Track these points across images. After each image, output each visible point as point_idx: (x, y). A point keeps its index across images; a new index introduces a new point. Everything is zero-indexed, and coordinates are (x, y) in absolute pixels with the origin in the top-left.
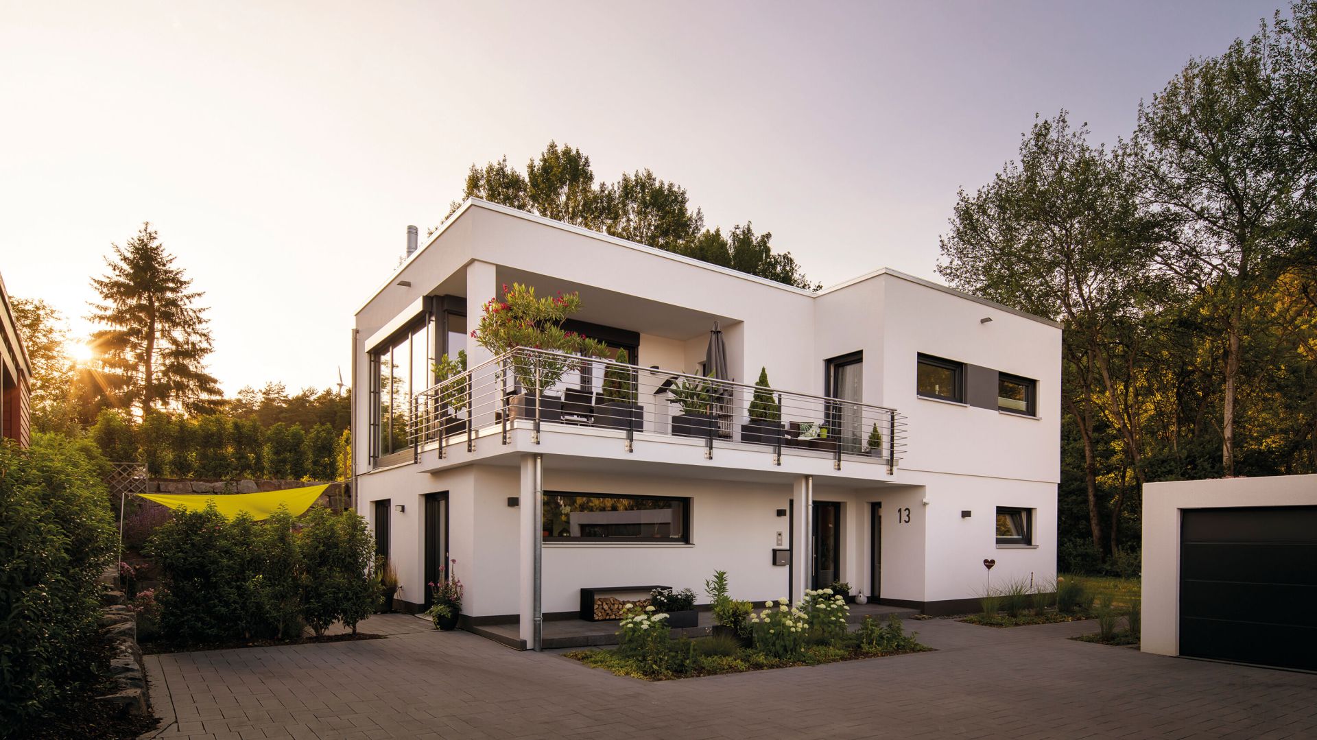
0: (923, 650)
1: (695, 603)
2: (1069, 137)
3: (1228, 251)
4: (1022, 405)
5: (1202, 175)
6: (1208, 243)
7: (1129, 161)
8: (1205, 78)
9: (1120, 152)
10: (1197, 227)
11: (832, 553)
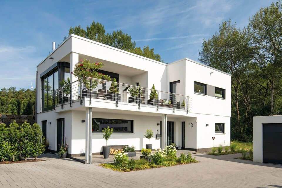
0: (197, 162)
1: (135, 150)
2: (231, 26)
3: (271, 57)
4: (221, 96)
5: (265, 37)
6: (266, 55)
7: (247, 32)
8: (265, 12)
9: (244, 30)
10: (264, 50)
11: (172, 136)
